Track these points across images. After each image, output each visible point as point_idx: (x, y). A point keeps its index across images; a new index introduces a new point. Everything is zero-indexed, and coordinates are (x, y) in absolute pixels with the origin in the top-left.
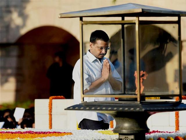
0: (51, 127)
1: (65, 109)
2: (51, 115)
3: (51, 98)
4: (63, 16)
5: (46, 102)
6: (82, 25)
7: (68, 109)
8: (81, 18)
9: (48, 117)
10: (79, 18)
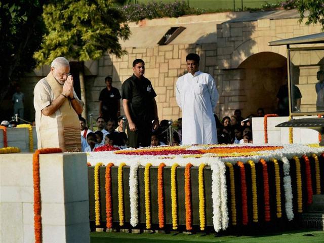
0: (266, 141)
1: (276, 126)
2: (266, 131)
3: (266, 116)
4: (271, 44)
5: (262, 119)
6: (289, 51)
7: (279, 126)
8: (288, 45)
9: (264, 132)
10: (286, 46)
